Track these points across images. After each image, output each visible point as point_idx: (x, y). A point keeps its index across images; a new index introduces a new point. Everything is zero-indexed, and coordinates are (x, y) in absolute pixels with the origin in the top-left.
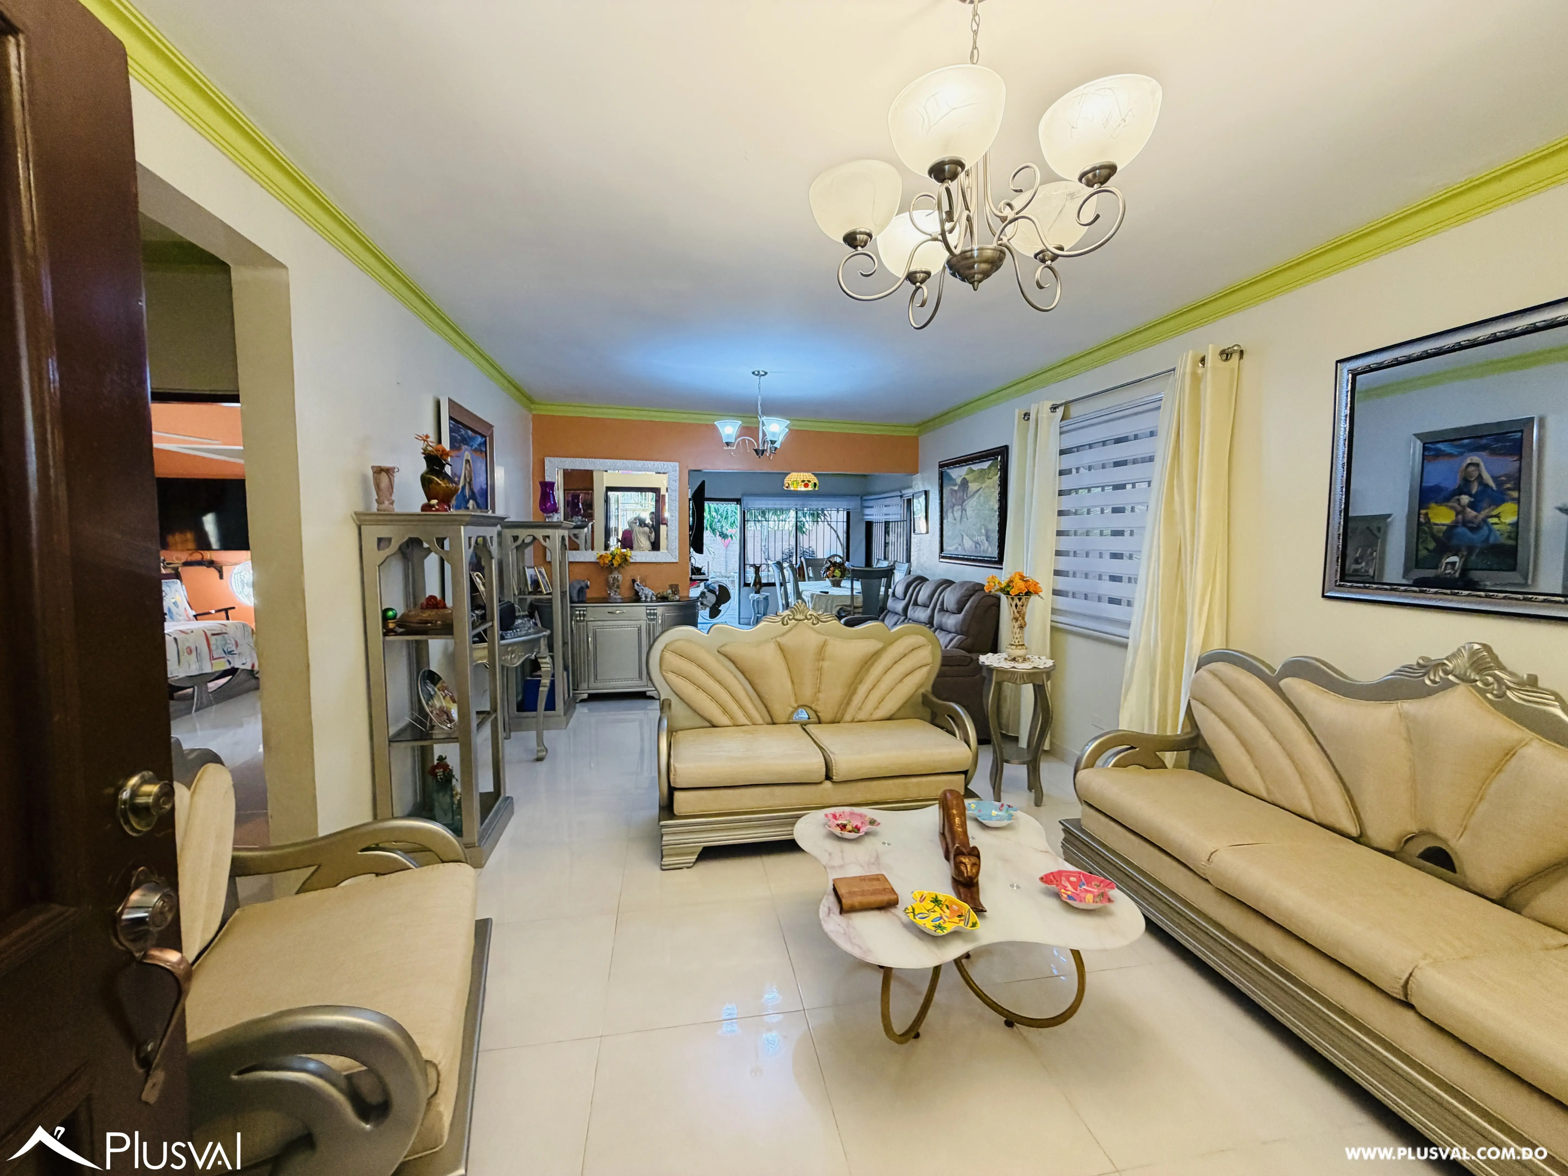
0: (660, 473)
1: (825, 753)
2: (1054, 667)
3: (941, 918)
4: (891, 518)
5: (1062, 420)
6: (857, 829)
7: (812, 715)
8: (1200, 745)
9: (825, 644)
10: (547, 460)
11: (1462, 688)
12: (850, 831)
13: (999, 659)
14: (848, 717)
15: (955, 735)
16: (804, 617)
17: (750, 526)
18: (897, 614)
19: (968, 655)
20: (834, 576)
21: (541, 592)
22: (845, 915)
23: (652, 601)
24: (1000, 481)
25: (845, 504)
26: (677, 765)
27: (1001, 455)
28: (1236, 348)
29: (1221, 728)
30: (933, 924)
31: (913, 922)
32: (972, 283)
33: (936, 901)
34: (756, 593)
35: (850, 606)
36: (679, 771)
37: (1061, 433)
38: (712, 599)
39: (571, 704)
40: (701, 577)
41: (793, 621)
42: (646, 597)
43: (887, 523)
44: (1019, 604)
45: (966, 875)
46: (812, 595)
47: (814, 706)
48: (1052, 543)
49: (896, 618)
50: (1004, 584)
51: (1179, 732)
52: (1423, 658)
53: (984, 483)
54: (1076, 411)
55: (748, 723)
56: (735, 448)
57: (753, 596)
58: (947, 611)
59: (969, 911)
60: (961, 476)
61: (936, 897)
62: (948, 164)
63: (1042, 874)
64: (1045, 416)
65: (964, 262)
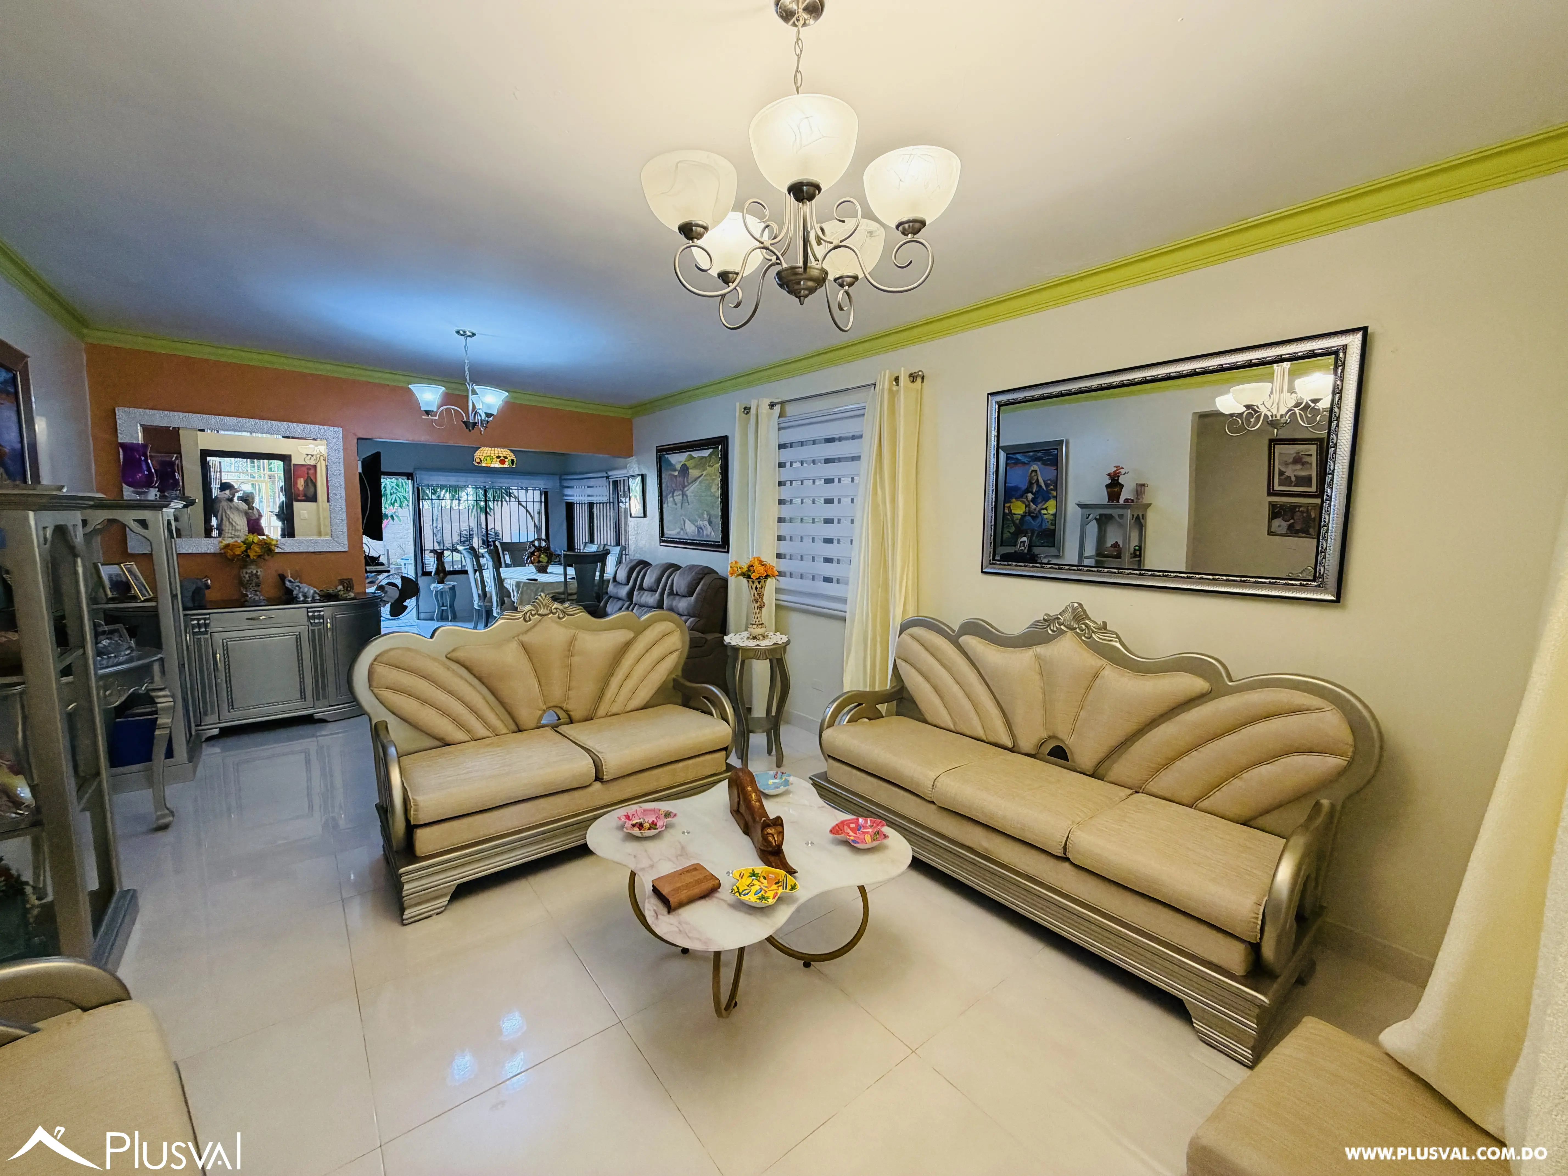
0: (288, 437)
1: (592, 754)
2: (788, 643)
3: (761, 890)
4: (594, 499)
5: (779, 417)
6: (653, 826)
7: (562, 715)
8: (905, 695)
9: (573, 639)
10: (120, 413)
11: (1070, 634)
12: (649, 829)
13: (742, 638)
14: (602, 711)
15: (712, 714)
16: (548, 612)
17: (426, 505)
18: (619, 599)
19: (703, 636)
20: (539, 562)
21: (135, 598)
22: (674, 913)
23: (314, 601)
24: (721, 470)
25: (542, 483)
26: (417, 798)
27: (721, 444)
28: (920, 373)
29: (920, 679)
30: (756, 897)
31: (739, 899)
32: (799, 298)
33: (753, 874)
34: (439, 583)
35: (563, 593)
36: (421, 804)
37: (779, 429)
38: (394, 594)
39: (195, 744)
40: (380, 568)
41: (537, 616)
42: (305, 596)
43: (591, 505)
44: (759, 586)
45: (774, 844)
46: (518, 584)
47: (564, 706)
48: (774, 529)
49: (620, 603)
50: (745, 569)
51: (888, 687)
52: (1046, 615)
53: (704, 471)
54: (790, 409)
55: (491, 735)
56: (437, 418)
57: (435, 586)
58: (677, 594)
59: (786, 876)
60: (681, 462)
61: (753, 870)
62: (806, 186)
63: (830, 828)
64: (765, 411)
65: (793, 278)
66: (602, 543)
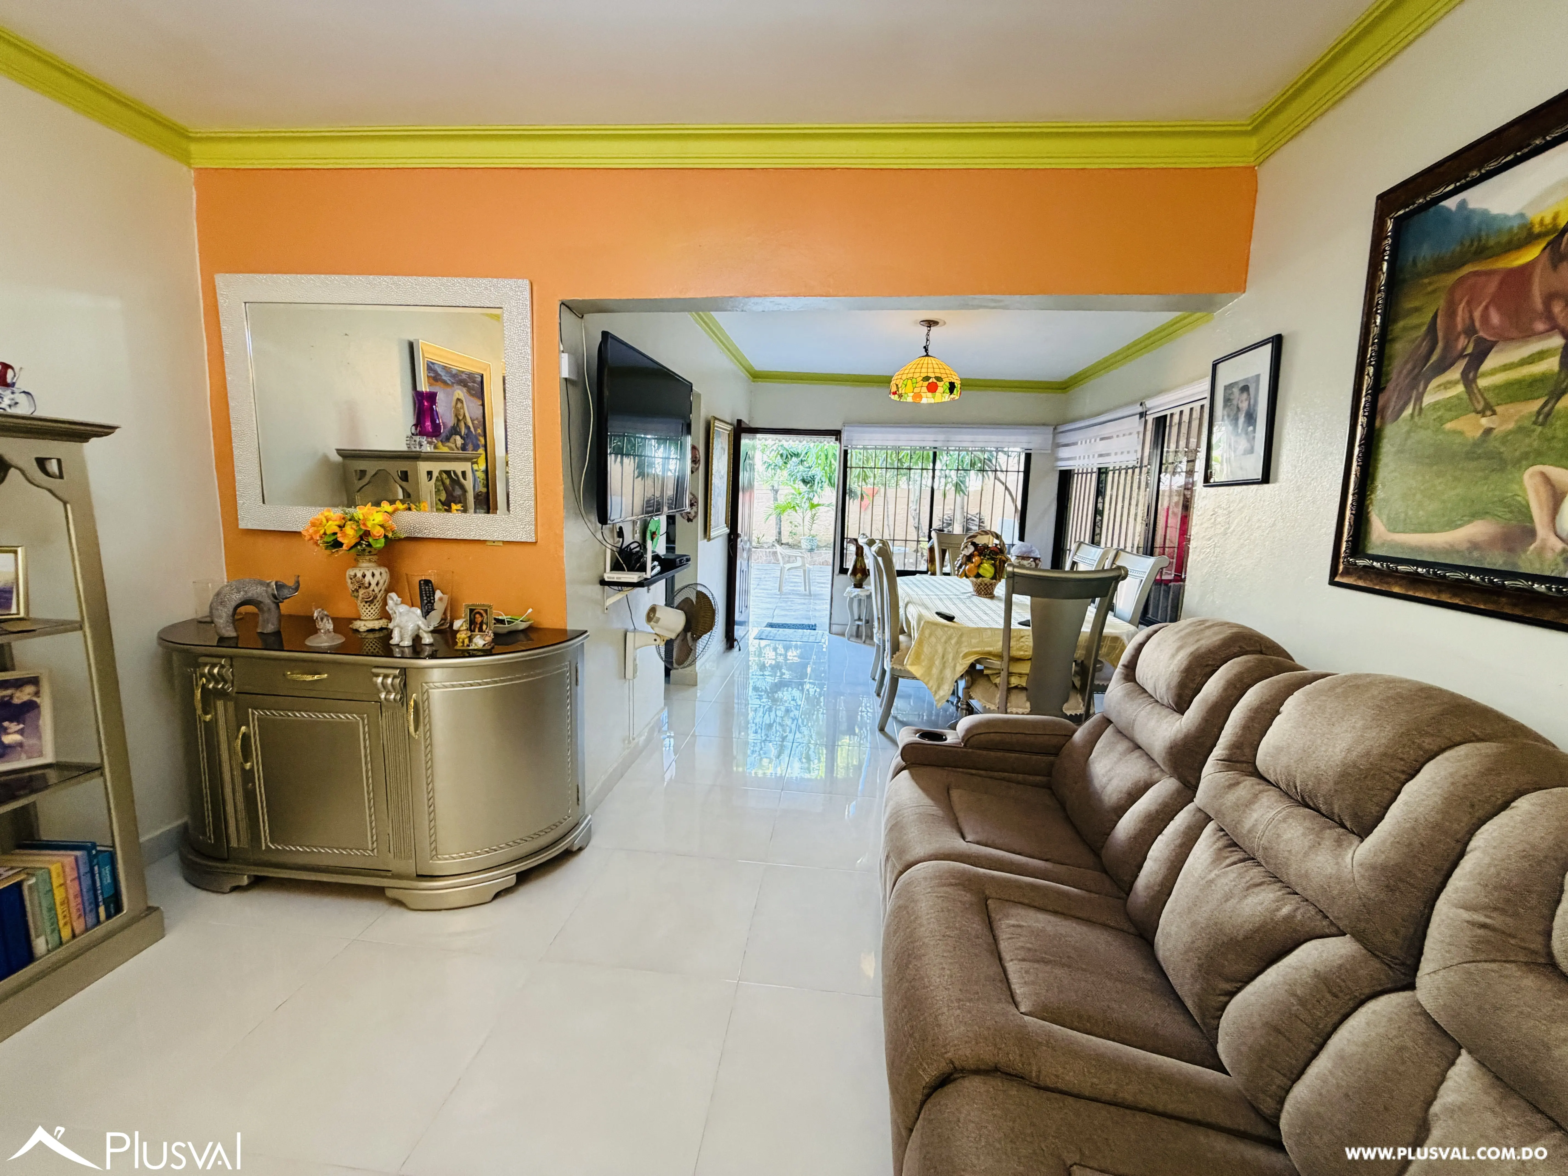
4: (1109, 462)
10: (221, 284)
25: (1022, 439)
43: (1103, 472)
46: (919, 621)
57: (851, 591)
66: (1115, 546)
